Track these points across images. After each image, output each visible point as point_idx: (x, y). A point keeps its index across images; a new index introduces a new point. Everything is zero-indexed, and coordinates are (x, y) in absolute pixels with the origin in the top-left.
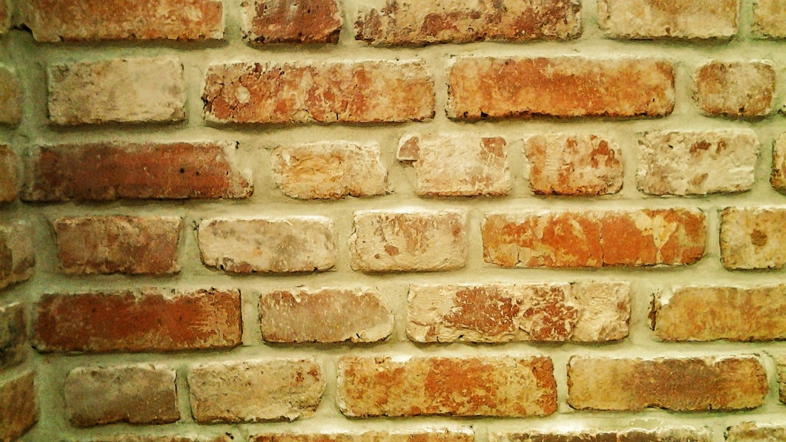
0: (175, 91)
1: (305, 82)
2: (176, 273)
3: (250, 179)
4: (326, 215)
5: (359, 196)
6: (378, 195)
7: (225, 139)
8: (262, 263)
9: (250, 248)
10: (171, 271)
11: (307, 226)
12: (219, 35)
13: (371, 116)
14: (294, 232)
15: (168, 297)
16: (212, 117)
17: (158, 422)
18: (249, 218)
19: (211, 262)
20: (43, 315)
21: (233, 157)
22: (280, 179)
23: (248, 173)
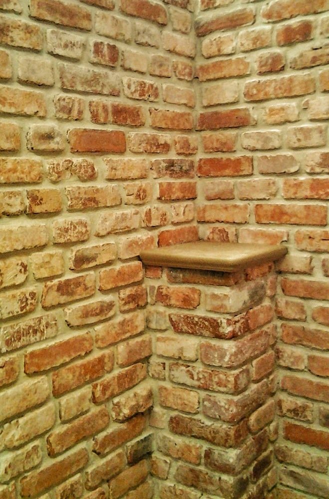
0: (236, 92)
1: (273, 85)
2: (235, 151)
3: (256, 119)
4: (278, 129)
5: (290, 122)
6: (296, 121)
7: (250, 106)
8: (259, 146)
9: (255, 141)
10: (233, 150)
11: (272, 133)
12: (248, 73)
13: (293, 94)
14: (269, 135)
15: (232, 158)
16: (246, 100)
17: (228, 199)
18: (255, 132)
19: (244, 147)
20: (199, 165)
21: (251, 112)
22: (265, 118)
23: (255, 117)
